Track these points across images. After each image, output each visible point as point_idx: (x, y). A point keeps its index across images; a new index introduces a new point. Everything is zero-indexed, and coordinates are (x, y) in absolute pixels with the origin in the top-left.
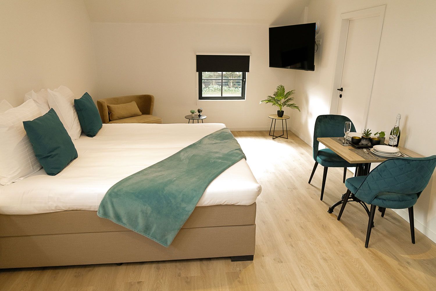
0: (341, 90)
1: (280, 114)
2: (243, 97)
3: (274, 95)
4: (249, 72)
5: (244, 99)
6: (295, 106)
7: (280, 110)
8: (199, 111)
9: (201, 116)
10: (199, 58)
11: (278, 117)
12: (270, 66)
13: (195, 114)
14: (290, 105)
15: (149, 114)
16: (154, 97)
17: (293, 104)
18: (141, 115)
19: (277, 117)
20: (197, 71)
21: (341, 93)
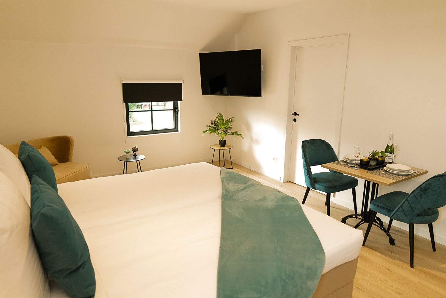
0: (295, 114)
1: (223, 143)
2: (176, 129)
3: (212, 124)
4: (182, 101)
5: (178, 131)
6: (238, 134)
7: (221, 139)
8: (135, 150)
9: (137, 156)
10: (126, 86)
11: (220, 146)
12: (203, 94)
13: (130, 154)
14: (233, 134)
15: (67, 161)
16: (73, 138)
17: (235, 132)
18: (57, 164)
19: (219, 148)
20: (124, 103)
21: (294, 117)
